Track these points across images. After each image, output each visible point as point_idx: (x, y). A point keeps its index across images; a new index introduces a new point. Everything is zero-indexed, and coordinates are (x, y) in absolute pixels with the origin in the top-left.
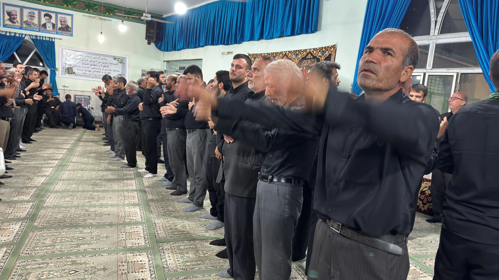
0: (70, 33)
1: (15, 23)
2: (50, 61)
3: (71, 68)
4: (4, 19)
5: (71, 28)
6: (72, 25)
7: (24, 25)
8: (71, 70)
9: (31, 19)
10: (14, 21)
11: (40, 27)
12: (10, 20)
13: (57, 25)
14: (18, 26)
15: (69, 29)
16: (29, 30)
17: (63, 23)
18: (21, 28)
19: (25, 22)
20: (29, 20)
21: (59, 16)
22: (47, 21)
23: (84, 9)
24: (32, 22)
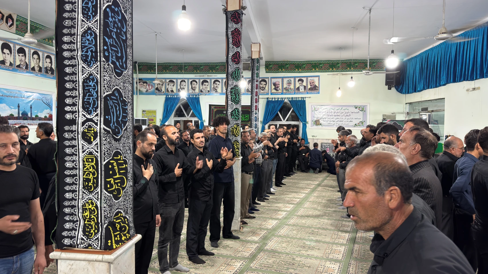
0: (317, 91)
1: (278, 90)
2: (302, 117)
3: (319, 121)
4: (271, 89)
5: (318, 87)
6: (319, 84)
7: (284, 91)
8: (318, 122)
9: (289, 86)
10: (278, 89)
11: (295, 90)
12: (276, 89)
13: (307, 86)
14: (280, 92)
15: (317, 88)
16: (288, 94)
17: (312, 84)
18: (282, 94)
19: (285, 89)
20: (287, 87)
21: (309, 78)
22: (300, 84)
23: (329, 69)
24: (290, 87)
